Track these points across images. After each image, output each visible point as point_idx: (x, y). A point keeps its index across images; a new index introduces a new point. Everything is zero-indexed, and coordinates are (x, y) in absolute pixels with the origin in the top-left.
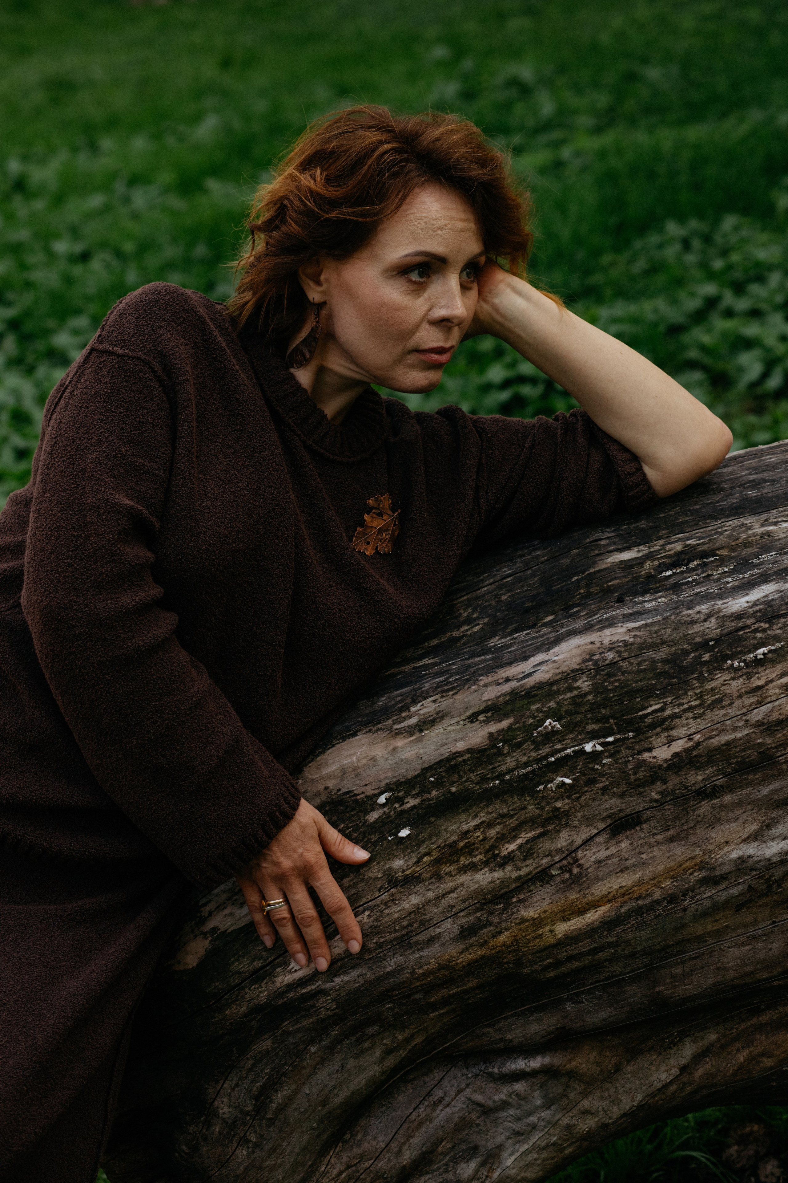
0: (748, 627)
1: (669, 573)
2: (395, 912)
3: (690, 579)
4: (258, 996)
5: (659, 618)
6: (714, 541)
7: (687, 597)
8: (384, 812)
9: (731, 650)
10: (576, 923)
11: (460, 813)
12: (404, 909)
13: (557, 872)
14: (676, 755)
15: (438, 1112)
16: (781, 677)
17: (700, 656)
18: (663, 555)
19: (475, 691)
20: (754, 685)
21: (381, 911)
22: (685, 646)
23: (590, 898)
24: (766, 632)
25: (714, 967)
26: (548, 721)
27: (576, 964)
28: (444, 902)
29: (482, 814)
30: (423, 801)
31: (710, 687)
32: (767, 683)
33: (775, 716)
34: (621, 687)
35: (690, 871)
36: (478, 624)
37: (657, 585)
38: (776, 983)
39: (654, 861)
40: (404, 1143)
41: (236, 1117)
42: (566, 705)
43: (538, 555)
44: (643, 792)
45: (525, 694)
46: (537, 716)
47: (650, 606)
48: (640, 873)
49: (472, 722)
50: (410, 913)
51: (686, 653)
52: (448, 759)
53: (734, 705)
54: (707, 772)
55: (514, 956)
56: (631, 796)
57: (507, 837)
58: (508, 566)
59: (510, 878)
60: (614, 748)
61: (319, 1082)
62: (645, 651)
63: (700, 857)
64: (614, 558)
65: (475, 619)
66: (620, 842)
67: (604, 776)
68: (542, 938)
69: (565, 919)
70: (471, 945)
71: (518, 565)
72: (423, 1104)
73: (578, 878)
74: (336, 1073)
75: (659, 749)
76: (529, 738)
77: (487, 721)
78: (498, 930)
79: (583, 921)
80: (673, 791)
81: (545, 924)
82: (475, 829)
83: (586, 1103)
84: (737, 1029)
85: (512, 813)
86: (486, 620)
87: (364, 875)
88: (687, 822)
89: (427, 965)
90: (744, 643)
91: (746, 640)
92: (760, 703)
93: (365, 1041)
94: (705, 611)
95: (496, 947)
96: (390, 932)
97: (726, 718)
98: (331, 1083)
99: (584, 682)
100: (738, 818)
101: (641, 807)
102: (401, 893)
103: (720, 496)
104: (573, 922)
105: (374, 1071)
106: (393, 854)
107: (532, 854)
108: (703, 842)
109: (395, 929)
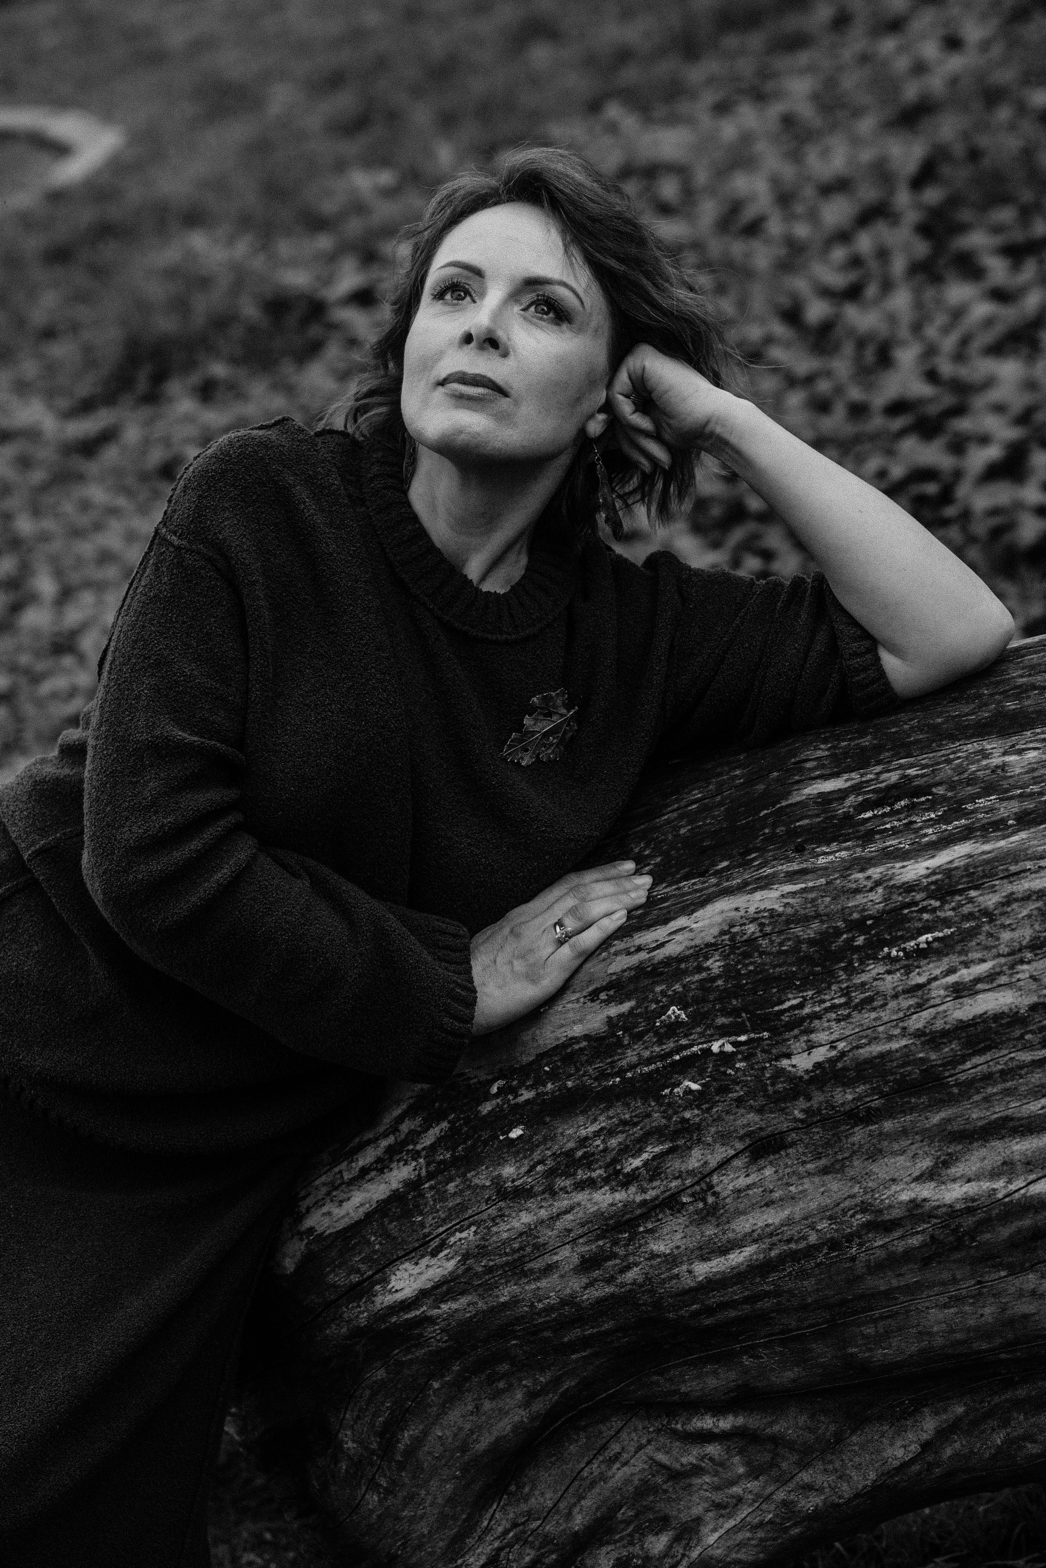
0: (916, 904)
1: (869, 814)
2: (504, 1230)
3: (888, 826)
5: (823, 881)
6: (937, 772)
7: (873, 852)
8: (498, 1104)
9: (890, 934)
10: (717, 1265)
11: (577, 1115)
12: (514, 1228)
13: (689, 1200)
14: (818, 1065)
15: (614, 1470)
16: (947, 975)
17: (853, 939)
18: (873, 787)
19: (604, 960)
20: (913, 983)
21: (489, 1228)
22: (839, 924)
23: (731, 1235)
24: (935, 912)
26: (672, 1008)
27: (733, 1314)
28: (559, 1225)
29: (602, 1118)
30: (538, 1094)
31: (859, 981)
32: (929, 981)
33: (939, 1025)
34: (755, 972)
35: (850, 1212)
36: (649, 864)
37: (851, 831)
38: (1003, 1356)
39: (805, 1196)
40: (575, 1505)
41: (362, 1455)
42: (693, 990)
43: (736, 776)
44: (784, 1109)
45: (651, 971)
46: (661, 1001)
47: (824, 861)
48: (790, 1210)
49: (592, 1001)
50: (521, 1234)
51: (838, 932)
52: (564, 1046)
53: (888, 1007)
54: (857, 1090)
55: (650, 1297)
56: (771, 1112)
57: (631, 1150)
58: (701, 787)
59: (634, 1201)
60: (747, 1049)
61: (452, 1423)
62: (792, 926)
63: (861, 1197)
64: (814, 788)
65: (648, 856)
66: (762, 1169)
67: (737, 1084)
68: (679, 1279)
69: (704, 1259)
70: (596, 1280)
71: (711, 787)
72: (597, 1459)
73: (714, 1209)
74: (471, 1415)
75: (799, 1056)
76: (651, 1028)
77: (607, 1002)
78: (625, 1264)
79: (726, 1263)
80: (819, 1110)
81: (681, 1263)
83: (805, 1477)
84: (989, 1402)
85: (635, 1120)
86: (659, 859)
87: (471, 1182)
88: (840, 1151)
89: (547, 1298)
90: (907, 925)
91: (910, 922)
92: (920, 1007)
93: (499, 1380)
94: (876, 876)
95: (627, 1285)
96: (501, 1255)
97: (879, 1023)
98: (468, 1426)
99: (715, 961)
100: (905, 1151)
101: (784, 1126)
102: (510, 1207)
103: (972, 706)
104: (714, 1263)
105: (520, 1415)
106: (503, 1158)
107: (660, 1174)
108: (862, 1177)
109: (505, 1252)
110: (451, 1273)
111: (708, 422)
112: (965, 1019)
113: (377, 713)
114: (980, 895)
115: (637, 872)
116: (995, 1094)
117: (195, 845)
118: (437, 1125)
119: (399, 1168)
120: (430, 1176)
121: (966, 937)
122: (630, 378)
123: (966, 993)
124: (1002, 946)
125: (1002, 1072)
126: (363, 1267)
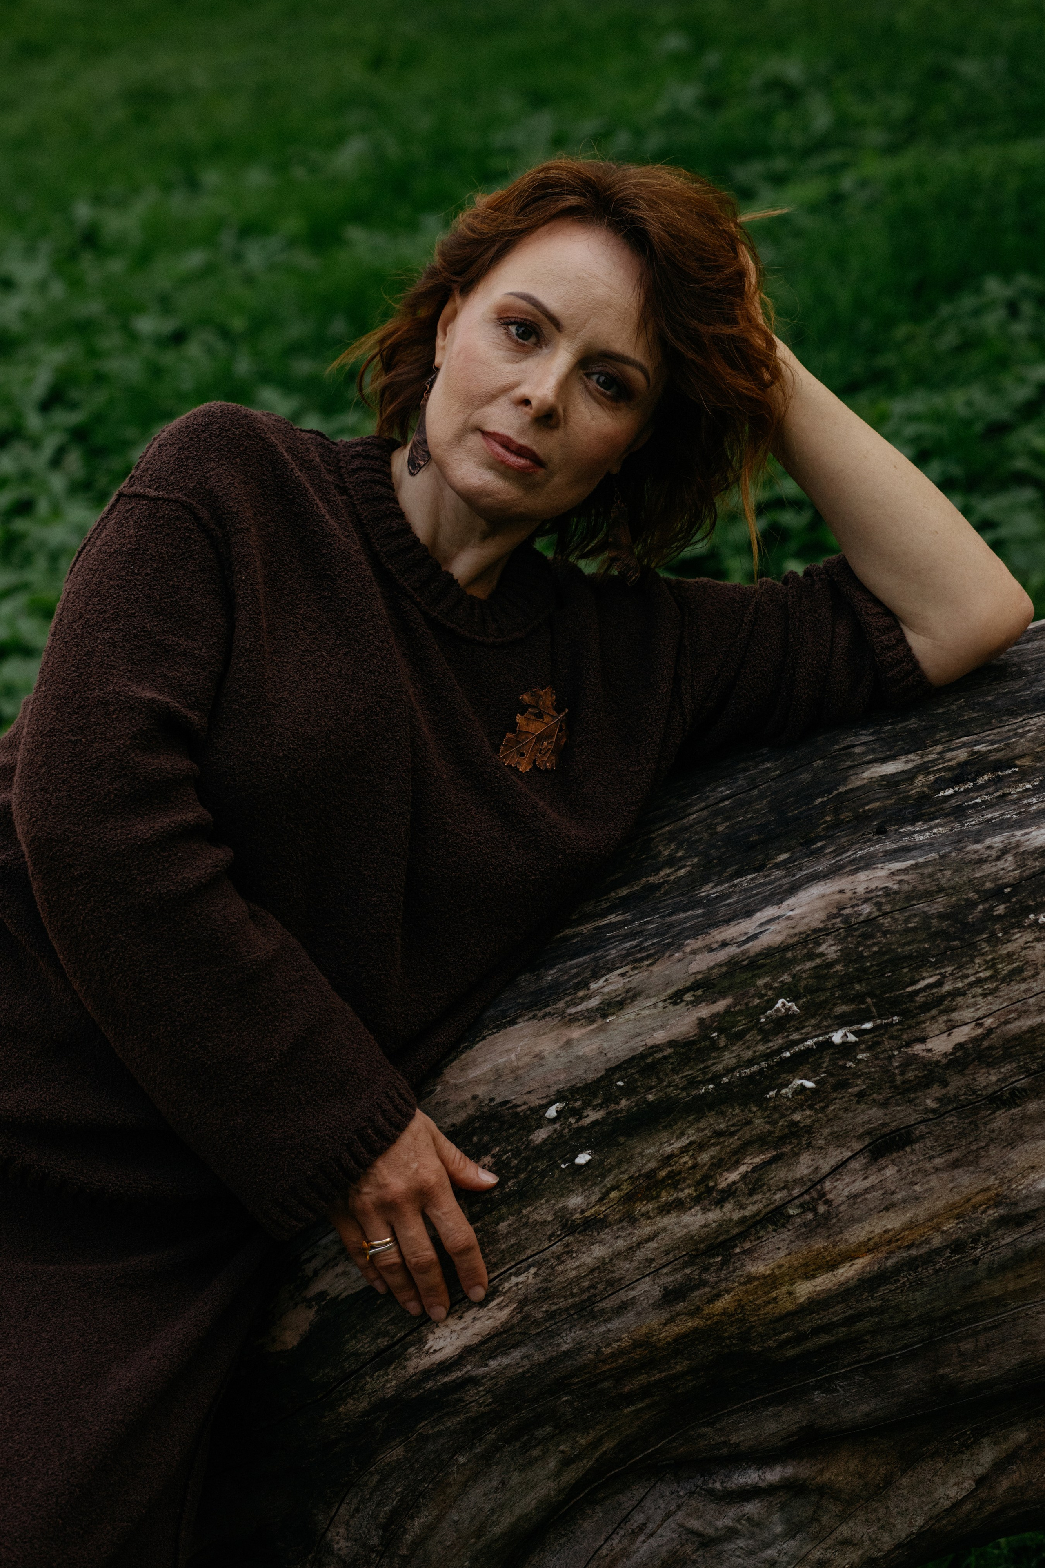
1: (949, 792)
2: (571, 1268)
3: (979, 800)
4: (384, 1385)
5: (934, 855)
6: (1012, 746)
7: (974, 825)
8: (555, 1130)
9: (1035, 900)
10: (824, 1282)
11: (659, 1131)
12: (584, 1264)
13: (796, 1212)
14: (959, 1046)
15: (638, 1543)
17: (992, 908)
18: (941, 766)
19: (680, 960)
21: (553, 1268)
22: (971, 895)
23: (843, 1246)
25: (1019, 1340)
26: (781, 1001)
27: (824, 1339)
28: (640, 1255)
29: (691, 1131)
30: (609, 1113)
31: (1005, 952)
34: (880, 953)
35: (982, 1208)
36: (685, 866)
37: (933, 809)
39: (931, 1195)
41: (357, 1554)
42: (805, 979)
43: (768, 769)
44: (914, 1099)
45: (748, 964)
46: (766, 995)
47: (921, 838)
48: (913, 1211)
49: (675, 1003)
50: (592, 1270)
51: (972, 904)
52: (642, 1056)
53: (1039, 977)
54: (1002, 1070)
55: (738, 1328)
56: (898, 1105)
57: (726, 1164)
58: (726, 784)
59: (731, 1220)
60: (872, 1038)
61: (472, 1504)
62: (915, 902)
63: (996, 1189)
64: (873, 772)
65: (681, 858)
66: (883, 1168)
67: (859, 1076)
68: (776, 1303)
69: (808, 1277)
70: (678, 1314)
71: (740, 782)
72: (618, 1533)
73: (826, 1219)
74: (495, 1492)
75: (936, 1038)
76: (755, 1025)
77: (696, 1002)
78: (715, 1292)
79: (833, 1278)
80: (956, 1096)
81: (781, 1284)
82: (682, 1152)
83: (845, 1530)
85: (733, 1129)
86: (696, 860)
87: (528, 1218)
88: (976, 1140)
89: (617, 1341)
93: (534, 1447)
94: (998, 845)
95: (714, 1316)
96: (565, 1297)
97: (1029, 995)
98: (488, 1506)
99: (830, 946)
101: (912, 1120)
102: (580, 1242)
104: (819, 1280)
105: (548, 1488)
106: (568, 1188)
107: (761, 1186)
108: (999, 1167)
109: (572, 1292)
110: (503, 1325)
126: (392, 1329)
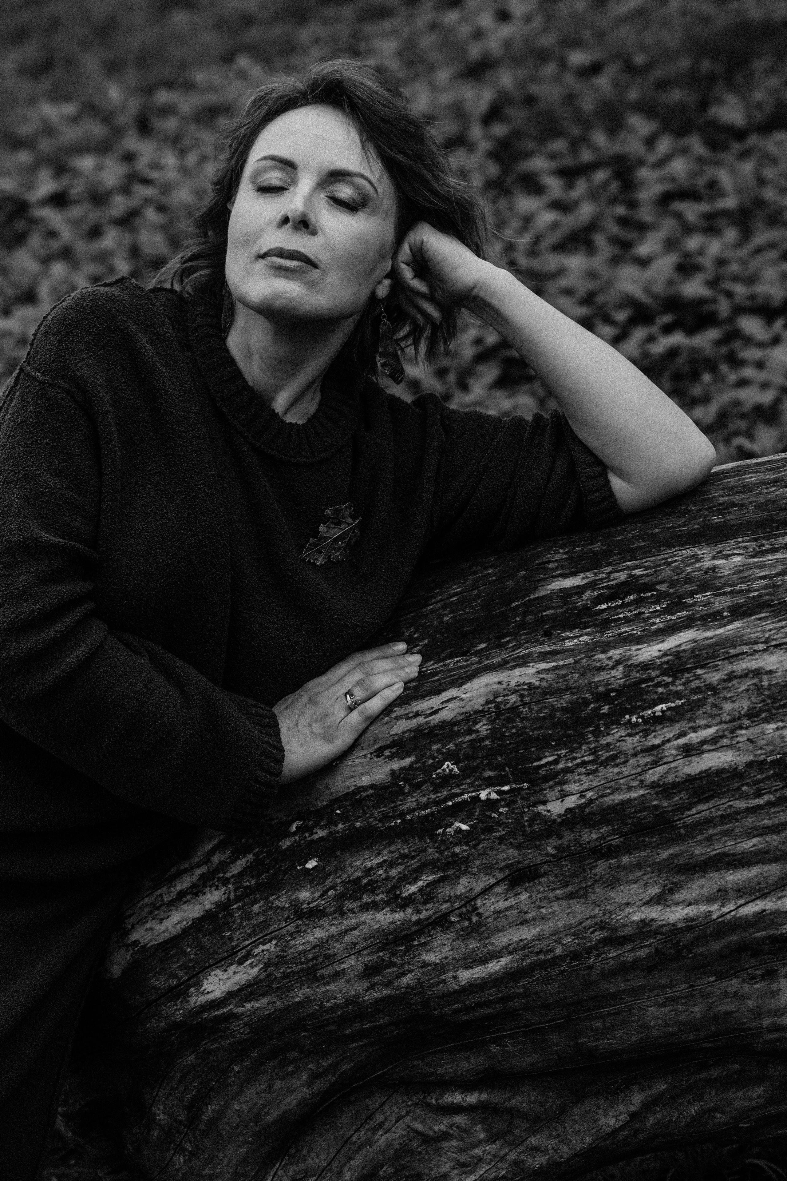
0: (652, 679)
1: (604, 606)
2: (300, 944)
3: (621, 616)
4: (174, 1013)
5: (571, 660)
6: (658, 573)
7: (610, 637)
8: (296, 840)
9: (630, 704)
10: (478, 972)
11: (363, 850)
12: (309, 942)
13: (457, 919)
14: (569, 810)
15: (378, 1136)
16: (678, 738)
17: (600, 708)
18: (605, 584)
19: (387, 723)
20: (650, 744)
21: (288, 942)
22: (587, 695)
23: (490, 948)
24: (668, 687)
26: (446, 763)
27: (486, 1011)
28: (347, 939)
29: (385, 852)
30: (330, 832)
31: (605, 742)
32: (664, 743)
33: (670, 778)
34: (517, 734)
35: (591, 930)
36: (418, 645)
37: (589, 620)
38: (706, 1045)
39: (554, 917)
40: (345, 1164)
41: (171, 1125)
42: (464, 748)
43: (489, 574)
44: (539, 846)
45: (428, 733)
46: (437, 757)
47: (570, 644)
48: (541, 927)
49: (378, 757)
50: (314, 947)
51: (586, 702)
52: (353, 793)
53: (629, 763)
54: (601, 831)
55: (420, 998)
56: (528, 848)
57: (409, 879)
58: (459, 583)
59: (410, 920)
60: (509, 797)
61: (248, 1099)
62: (548, 697)
63: (600, 917)
64: (556, 585)
65: (417, 638)
66: (519, 894)
67: (500, 825)
68: (445, 983)
69: (468, 967)
70: (376, 984)
71: (468, 583)
72: (364, 1127)
73: (477, 926)
74: (264, 1093)
75: (553, 802)
76: (428, 779)
77: (391, 757)
78: (401, 971)
79: (485, 970)
80: (569, 847)
81: (448, 970)
82: (378, 867)
83: (533, 1141)
84: (687, 1081)
85: (413, 854)
86: (426, 641)
87: (273, 904)
88: (585, 880)
89: (334, 999)
90: (644, 697)
91: (647, 694)
92: (655, 764)
93: (289, 1065)
94: (616, 657)
95: (401, 988)
96: (297, 964)
97: (621, 776)
98: (260, 1102)
99: (483, 725)
100: (638, 880)
101: (538, 860)
102: (306, 925)
103: (683, 520)
104: (475, 970)
105: (305, 1092)
106: (300, 884)
107: (433, 898)
108: (602, 901)
109: (301, 961)
110: (254, 979)
111: (473, 288)
112: (693, 774)
113: (205, 521)
114: (705, 673)
115: (409, 651)
116: (716, 834)
117: (60, 626)
118: (244, 857)
119: (211, 892)
120: (238, 899)
121: (695, 707)
122: (411, 249)
123: (694, 752)
124: (724, 715)
125: (721, 816)
126: (180, 973)
